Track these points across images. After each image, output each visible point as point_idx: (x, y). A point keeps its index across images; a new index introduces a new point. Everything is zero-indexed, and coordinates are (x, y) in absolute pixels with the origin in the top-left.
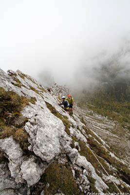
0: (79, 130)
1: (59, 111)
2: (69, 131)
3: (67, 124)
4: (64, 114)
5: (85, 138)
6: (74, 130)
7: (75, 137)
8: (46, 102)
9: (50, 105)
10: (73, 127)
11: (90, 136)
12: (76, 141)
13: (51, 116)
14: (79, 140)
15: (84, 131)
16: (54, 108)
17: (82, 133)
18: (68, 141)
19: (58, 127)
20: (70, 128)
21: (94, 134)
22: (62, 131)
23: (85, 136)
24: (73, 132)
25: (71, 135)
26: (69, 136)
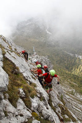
0: (51, 105)
2: (30, 102)
4: (32, 80)
5: (57, 118)
7: (41, 113)
9: (12, 63)
10: (41, 98)
11: (66, 117)
12: (37, 118)
14: (47, 119)
15: (59, 109)
16: (18, 69)
17: (55, 111)
18: (21, 115)
20: (33, 97)
21: (72, 115)
23: (58, 115)
24: (36, 104)
25: (32, 108)
26: (28, 109)
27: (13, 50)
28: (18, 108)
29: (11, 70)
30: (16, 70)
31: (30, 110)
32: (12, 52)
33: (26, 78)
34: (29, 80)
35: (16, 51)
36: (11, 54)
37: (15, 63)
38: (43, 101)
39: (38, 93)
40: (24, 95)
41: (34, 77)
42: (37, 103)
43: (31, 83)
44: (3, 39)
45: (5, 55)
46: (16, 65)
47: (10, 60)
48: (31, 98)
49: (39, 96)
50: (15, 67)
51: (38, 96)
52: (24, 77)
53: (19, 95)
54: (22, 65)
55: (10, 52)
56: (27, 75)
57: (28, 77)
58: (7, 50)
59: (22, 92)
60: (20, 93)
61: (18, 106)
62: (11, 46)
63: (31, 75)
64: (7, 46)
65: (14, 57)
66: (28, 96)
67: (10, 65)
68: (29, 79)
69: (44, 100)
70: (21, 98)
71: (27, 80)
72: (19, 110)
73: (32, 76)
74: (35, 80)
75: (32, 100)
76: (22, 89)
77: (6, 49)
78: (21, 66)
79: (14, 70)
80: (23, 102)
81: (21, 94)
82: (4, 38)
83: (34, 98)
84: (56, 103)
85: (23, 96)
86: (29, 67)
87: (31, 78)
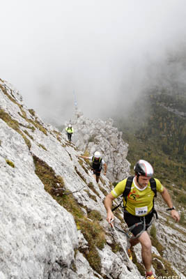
0: (134, 260)
1: (72, 189)
2: (98, 258)
3: (94, 236)
4: (90, 204)
6: (117, 257)
8: (36, 159)
9: (47, 167)
10: (115, 247)
13: (33, 193)
16: (60, 181)
19: (49, 230)
20: (101, 248)
22: (65, 245)
24: (111, 263)
25: (103, 272)
26: (95, 272)
27: (29, 115)
28: (79, 273)
29: (49, 188)
30: (58, 184)
31: (99, 275)
33: (79, 202)
34: (84, 205)
36: (34, 135)
37: (54, 168)
38: (118, 253)
39: (106, 234)
40: (85, 244)
41: (93, 193)
42: (111, 260)
43: (89, 211)
45: (31, 150)
47: (42, 163)
48: (97, 249)
49: (110, 241)
50: (55, 177)
51: (108, 243)
52: (76, 200)
54: (63, 165)
56: (80, 194)
57: (83, 198)
59: (82, 239)
61: (77, 268)
63: (85, 190)
64: (19, 113)
65: (43, 147)
66: (93, 247)
68: (85, 203)
69: (121, 250)
70: (81, 252)
71: (81, 205)
72: (80, 276)
73: (88, 192)
74: (96, 201)
75: (100, 252)
76: (81, 232)
77: (21, 125)
78: (62, 170)
79: (55, 187)
80: (85, 259)
81: (81, 243)
82: (2, 83)
83: (103, 249)
85: (85, 247)
86: (72, 159)
87: (87, 198)
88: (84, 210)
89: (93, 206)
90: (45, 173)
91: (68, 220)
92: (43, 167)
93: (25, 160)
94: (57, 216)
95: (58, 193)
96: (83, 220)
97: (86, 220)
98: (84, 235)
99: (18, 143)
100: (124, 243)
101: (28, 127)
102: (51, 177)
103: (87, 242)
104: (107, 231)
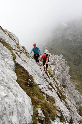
27: (21, 49)
29: (24, 81)
30: (30, 80)
32: (21, 53)
33: (42, 91)
34: (45, 93)
35: (24, 49)
36: (21, 55)
37: (28, 71)
38: (64, 122)
39: (57, 110)
40: (43, 117)
41: (50, 87)
43: (48, 97)
44: (9, 35)
45: (16, 60)
46: (29, 73)
47: (21, 67)
48: (51, 121)
49: (59, 115)
50: (29, 76)
51: (58, 116)
52: (40, 90)
53: (37, 118)
54: (35, 71)
55: (19, 53)
56: (43, 87)
57: (45, 89)
58: (16, 52)
59: (41, 114)
60: (39, 115)
62: (18, 44)
63: (46, 85)
64: (15, 45)
65: (25, 61)
66: (48, 119)
67: (23, 74)
68: (45, 92)
70: (40, 122)
71: (43, 93)
73: (48, 86)
74: (52, 91)
75: (53, 122)
76: (41, 109)
78: (34, 73)
79: (28, 81)
81: (40, 117)
82: (9, 33)
83: (55, 121)
84: (76, 121)
85: (43, 119)
86: (41, 71)
87: (48, 89)
88: (45, 96)
89: (51, 94)
90: (22, 73)
91: (21, 101)
92: (22, 70)
93: (8, 62)
94: (7, 96)
95: (29, 84)
96: (43, 101)
97: (45, 102)
98: (43, 111)
99: (6, 54)
100: (68, 116)
101: (18, 51)
102: (26, 76)
103: (44, 116)
104: (58, 109)
